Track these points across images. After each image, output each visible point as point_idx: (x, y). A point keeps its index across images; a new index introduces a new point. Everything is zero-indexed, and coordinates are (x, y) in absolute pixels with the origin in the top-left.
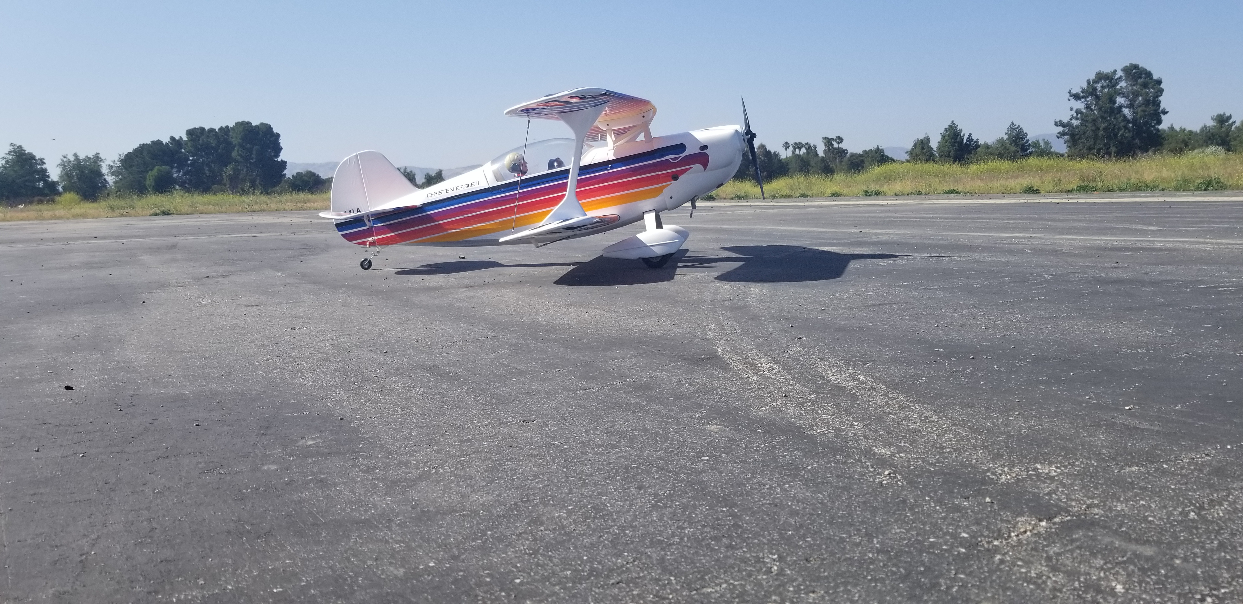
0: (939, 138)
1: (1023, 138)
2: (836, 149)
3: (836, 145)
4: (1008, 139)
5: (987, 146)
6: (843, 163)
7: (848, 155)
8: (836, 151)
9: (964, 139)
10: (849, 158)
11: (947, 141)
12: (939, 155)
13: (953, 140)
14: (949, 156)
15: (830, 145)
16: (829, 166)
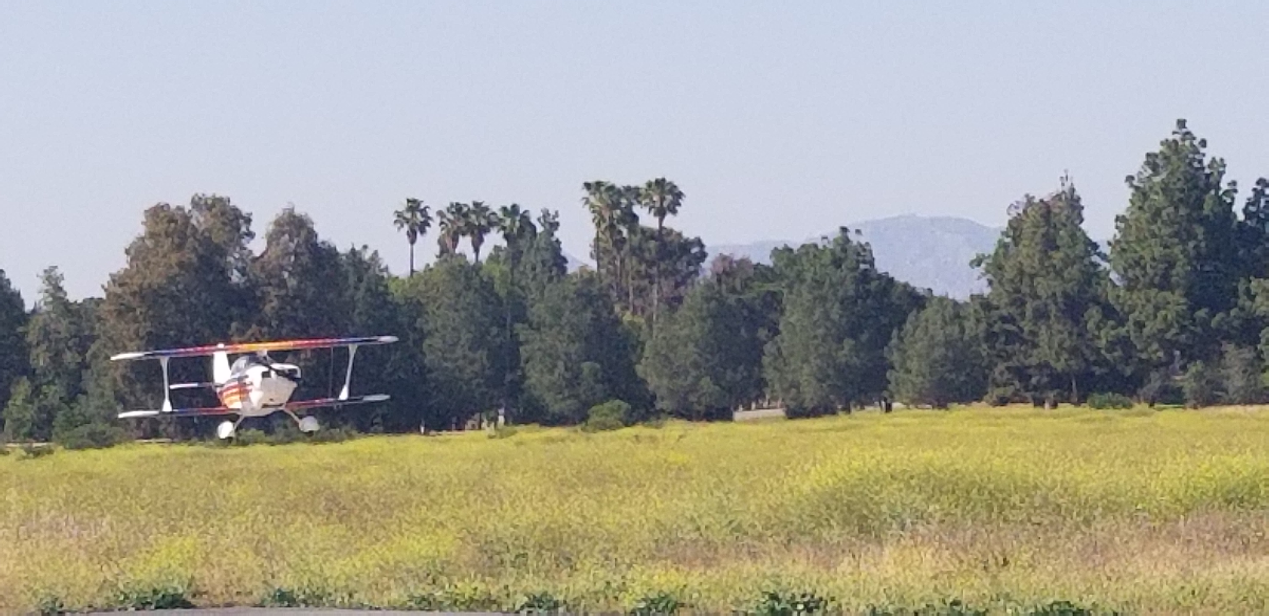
2: (649, 236)
7: (706, 266)
8: (646, 246)
9: (1234, 208)
10: (709, 286)
11: (1157, 213)
12: (1124, 277)
13: (1183, 211)
14: (1165, 284)
15: (622, 221)
16: (617, 322)
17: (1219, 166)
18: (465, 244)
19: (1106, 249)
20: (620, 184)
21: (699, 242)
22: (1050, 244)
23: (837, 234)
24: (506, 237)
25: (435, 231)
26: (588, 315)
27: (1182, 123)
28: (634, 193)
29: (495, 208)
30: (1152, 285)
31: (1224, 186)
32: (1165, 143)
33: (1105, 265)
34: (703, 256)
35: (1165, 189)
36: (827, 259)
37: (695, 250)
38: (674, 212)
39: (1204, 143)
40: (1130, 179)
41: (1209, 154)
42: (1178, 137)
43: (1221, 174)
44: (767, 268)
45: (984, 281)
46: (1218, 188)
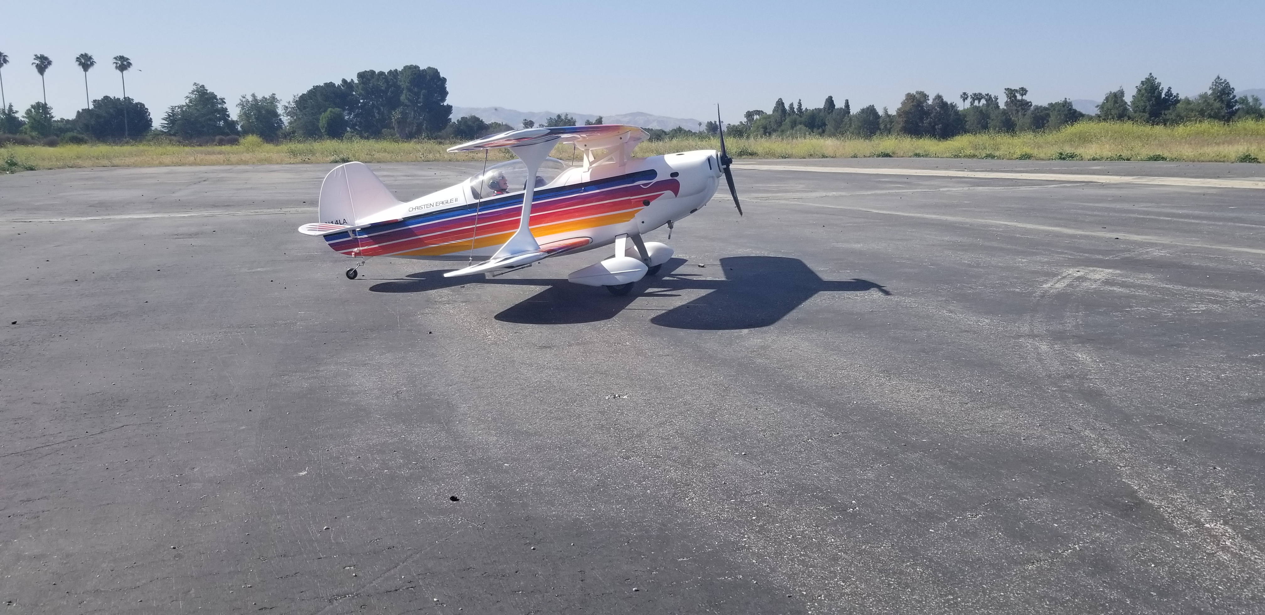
0: (1134, 92)
1: (1229, 94)
2: (1019, 101)
3: (1019, 97)
4: (1211, 94)
5: (1188, 102)
6: (1026, 116)
7: (1032, 107)
8: (1018, 103)
9: (1162, 94)
10: (1033, 111)
11: (1143, 95)
12: (1133, 110)
13: (1149, 95)
14: (1144, 111)
15: (1013, 97)
16: (1011, 119)
17: (1159, 84)
18: (976, 103)
19: (1129, 104)
20: (1013, 88)
21: (1030, 102)
22: (1116, 102)
23: (1064, 100)
24: (986, 101)
25: (969, 100)
26: (1004, 117)
27: (1151, 74)
28: (1016, 91)
29: (984, 94)
30: (1140, 112)
31: (1160, 89)
32: (1146, 78)
33: (1129, 107)
34: (1031, 105)
35: (1145, 89)
36: (1061, 105)
37: (1030, 104)
38: (1025, 95)
39: (1156, 79)
40: (1137, 87)
41: (1157, 81)
42: (1149, 77)
43: (1160, 86)
44: (1047, 108)
45: (1099, 111)
46: (1159, 89)
